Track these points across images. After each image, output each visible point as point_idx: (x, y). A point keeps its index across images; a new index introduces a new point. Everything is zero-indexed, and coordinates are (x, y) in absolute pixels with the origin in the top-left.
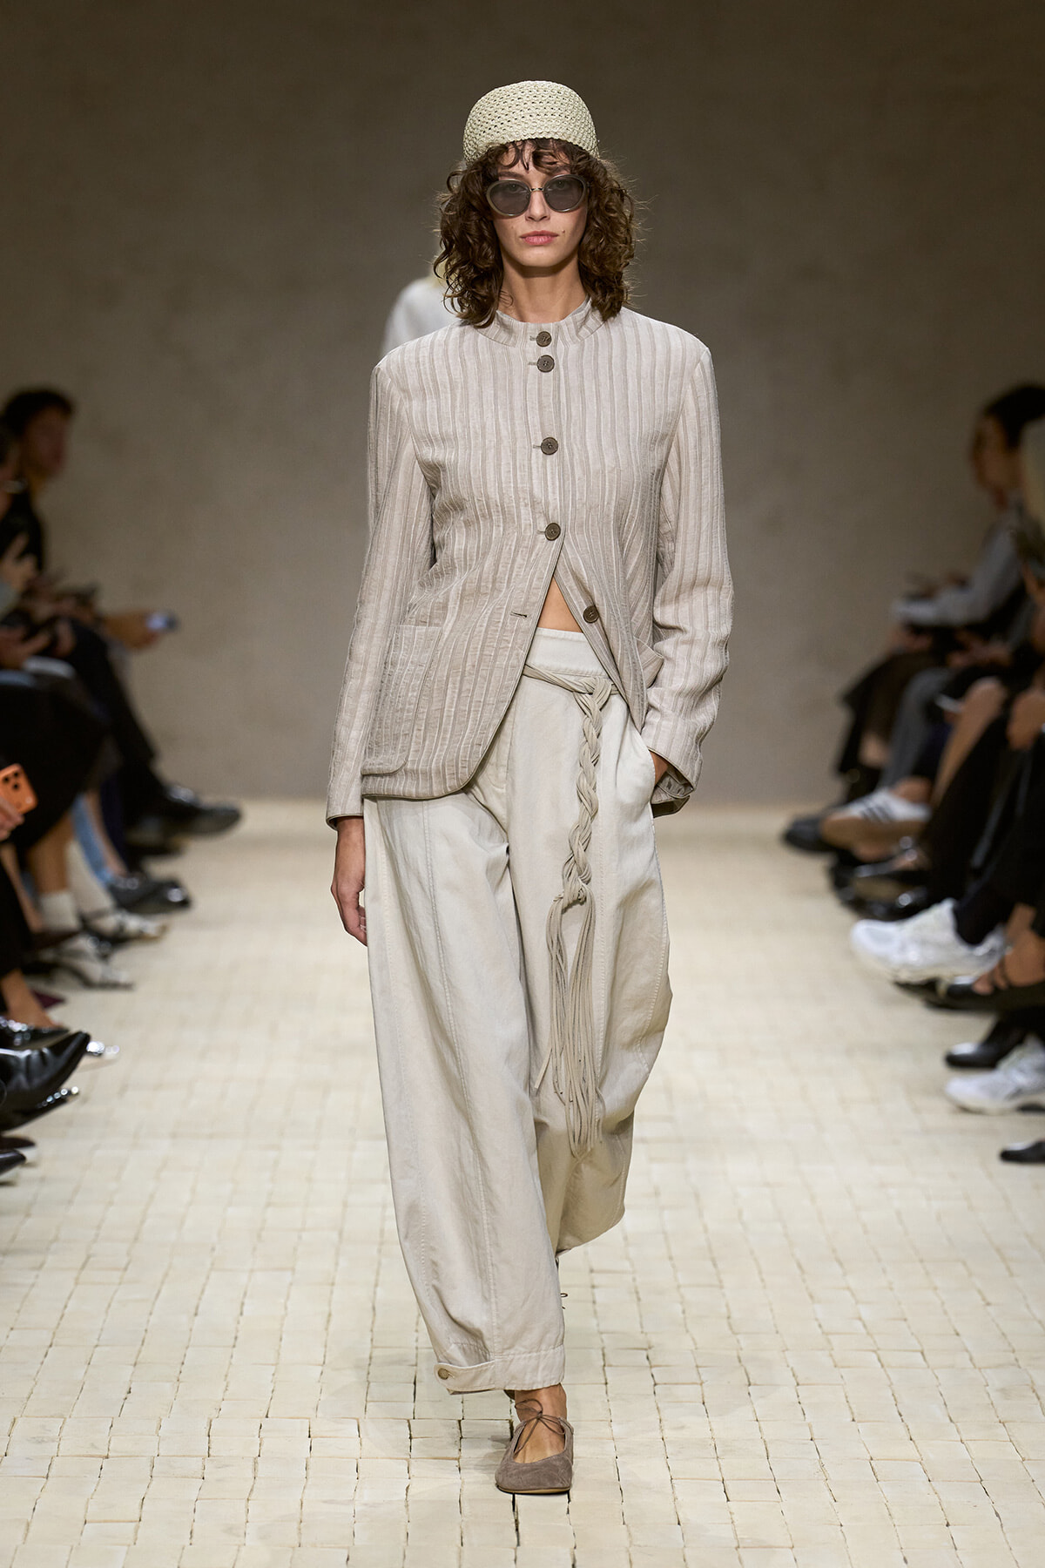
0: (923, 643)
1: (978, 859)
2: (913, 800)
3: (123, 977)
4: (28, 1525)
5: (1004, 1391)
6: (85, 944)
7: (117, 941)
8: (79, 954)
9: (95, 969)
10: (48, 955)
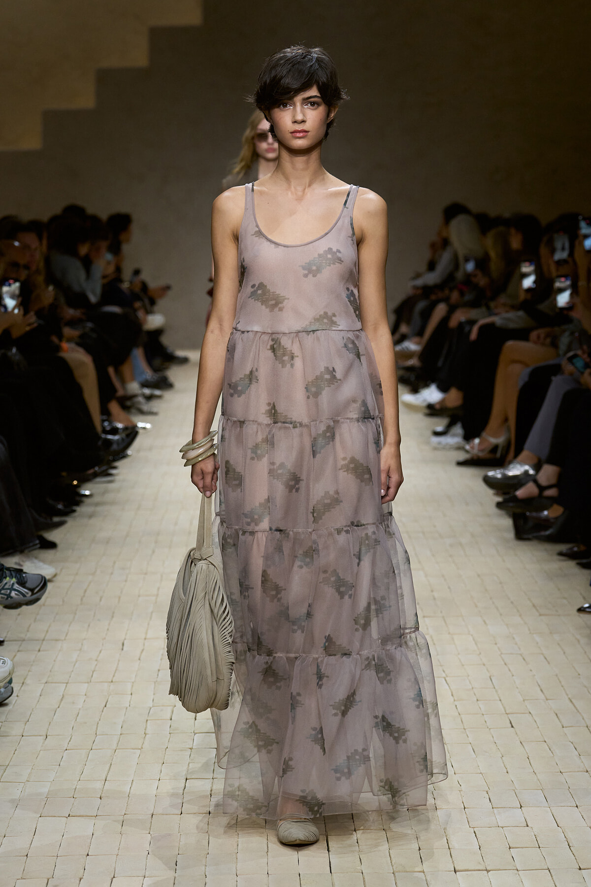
0: (419, 292)
1: (440, 364)
2: (418, 343)
3: (155, 410)
4: (120, 598)
5: (451, 546)
6: (141, 399)
7: (149, 398)
8: (139, 403)
9: (145, 407)
10: (128, 403)
